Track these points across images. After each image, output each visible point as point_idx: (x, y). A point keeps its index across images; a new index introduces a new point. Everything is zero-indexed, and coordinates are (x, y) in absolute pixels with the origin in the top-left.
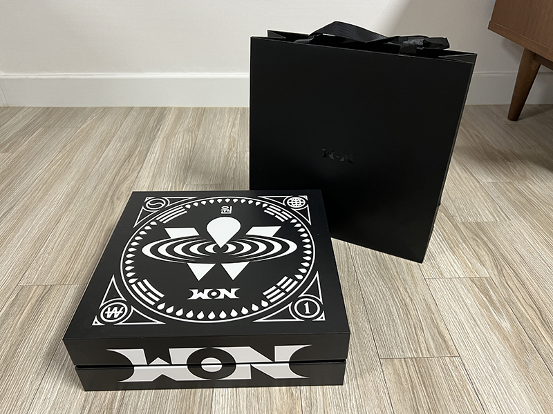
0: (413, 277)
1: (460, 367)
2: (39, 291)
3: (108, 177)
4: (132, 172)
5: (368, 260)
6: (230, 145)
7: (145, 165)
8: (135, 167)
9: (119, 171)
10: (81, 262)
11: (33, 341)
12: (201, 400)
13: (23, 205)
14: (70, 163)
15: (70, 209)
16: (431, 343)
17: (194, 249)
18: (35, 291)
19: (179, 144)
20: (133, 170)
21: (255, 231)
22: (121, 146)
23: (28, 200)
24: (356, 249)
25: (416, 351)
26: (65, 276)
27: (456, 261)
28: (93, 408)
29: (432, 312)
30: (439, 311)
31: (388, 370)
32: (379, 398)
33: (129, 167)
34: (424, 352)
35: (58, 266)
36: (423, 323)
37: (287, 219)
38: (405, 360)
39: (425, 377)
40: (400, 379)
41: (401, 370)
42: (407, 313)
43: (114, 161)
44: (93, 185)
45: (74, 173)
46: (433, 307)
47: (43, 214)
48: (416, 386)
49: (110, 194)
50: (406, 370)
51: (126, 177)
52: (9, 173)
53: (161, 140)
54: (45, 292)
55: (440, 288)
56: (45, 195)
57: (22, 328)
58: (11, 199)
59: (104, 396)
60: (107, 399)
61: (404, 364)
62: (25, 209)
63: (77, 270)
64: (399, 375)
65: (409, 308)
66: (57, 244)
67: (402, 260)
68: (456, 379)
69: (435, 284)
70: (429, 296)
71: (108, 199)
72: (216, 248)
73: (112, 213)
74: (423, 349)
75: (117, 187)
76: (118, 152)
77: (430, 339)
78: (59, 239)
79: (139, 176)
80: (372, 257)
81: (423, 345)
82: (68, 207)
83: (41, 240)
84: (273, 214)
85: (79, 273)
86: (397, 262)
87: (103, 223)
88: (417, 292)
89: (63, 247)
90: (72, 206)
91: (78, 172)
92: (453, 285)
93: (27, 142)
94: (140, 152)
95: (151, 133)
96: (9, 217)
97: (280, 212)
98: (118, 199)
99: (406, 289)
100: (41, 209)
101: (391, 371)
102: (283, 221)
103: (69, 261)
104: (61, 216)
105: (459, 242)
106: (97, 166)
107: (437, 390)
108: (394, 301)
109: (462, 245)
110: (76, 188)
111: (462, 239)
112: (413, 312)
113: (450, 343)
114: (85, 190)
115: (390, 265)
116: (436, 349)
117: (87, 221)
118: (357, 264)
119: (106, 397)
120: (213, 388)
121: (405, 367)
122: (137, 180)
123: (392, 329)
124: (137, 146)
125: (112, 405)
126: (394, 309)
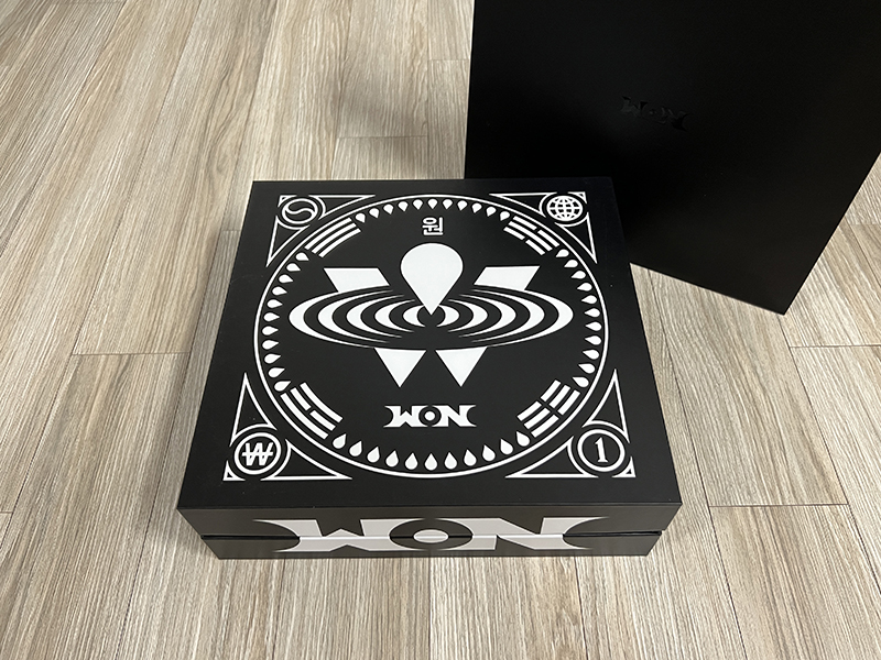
0: (767, 342)
1: (849, 524)
2: (112, 366)
3: (194, 123)
4: (237, 109)
5: (686, 307)
6: (414, 41)
7: (258, 93)
8: (242, 97)
9: (212, 108)
10: (173, 308)
11: (118, 464)
12: (411, 579)
13: (51, 185)
14: (119, 88)
15: (135, 192)
16: (799, 476)
17: (383, 315)
18: (105, 366)
19: (316, 43)
20: (238, 104)
21: (491, 277)
22: (209, 48)
23: (57, 172)
24: (663, 284)
25: (772, 493)
26: (151, 337)
27: (847, 309)
28: (236, 589)
29: (801, 415)
30: (813, 414)
31: (725, 530)
32: (709, 580)
33: (230, 96)
34: (786, 495)
35: (135, 316)
36: (784, 439)
37: (549, 248)
38: (753, 512)
39: (788, 541)
40: (744, 547)
41: (745, 528)
42: (757, 416)
43: (199, 83)
44: (169, 139)
45: (129, 111)
46: (802, 404)
47: (90, 204)
48: (771, 559)
49: (204, 159)
50: (754, 528)
51: (228, 122)
52: (12, 112)
53: (281, 33)
54: (122, 367)
55: (816, 367)
56: (86, 160)
57: (94, 438)
58: (26, 170)
59: (251, 567)
60: (258, 573)
61: (751, 518)
62: (57, 193)
63: (170, 325)
64: (742, 539)
65: (760, 408)
66: (124, 271)
67: (749, 308)
68: (840, 547)
69: (809, 359)
70: (796, 383)
71: (202, 171)
72: (423, 314)
73: (213, 201)
74: (784, 488)
75: (214, 144)
76: (206, 61)
77: (797, 469)
78: (128, 260)
79: (251, 118)
80: (693, 301)
81: (784, 481)
82: (132, 187)
83: (96, 259)
84: (522, 237)
85: (173, 330)
86: (740, 311)
87: (201, 225)
88: (775, 375)
89: (136, 275)
90: (138, 186)
91: (137, 108)
92: (839, 360)
93: (31, 40)
94: (246, 62)
95: (260, 16)
96: (30, 209)
97: (535, 232)
98: (220, 170)
99: (755, 368)
100: (84, 193)
101: (728, 530)
102: (542, 252)
103: (152, 306)
104: (122, 209)
105: (854, 269)
106: (170, 97)
107: (807, 566)
108: (733, 392)
109: (859, 276)
110: (139, 146)
111: (860, 263)
112: (766, 415)
113: (833, 478)
114: (156, 150)
115: (727, 319)
116: (808, 489)
117: (172, 219)
118: (667, 316)
119: (254, 570)
120: (430, 557)
121: (752, 523)
122: (249, 128)
123: (730, 449)
124: (239, 48)
125: (266, 585)
126: (733, 409)
